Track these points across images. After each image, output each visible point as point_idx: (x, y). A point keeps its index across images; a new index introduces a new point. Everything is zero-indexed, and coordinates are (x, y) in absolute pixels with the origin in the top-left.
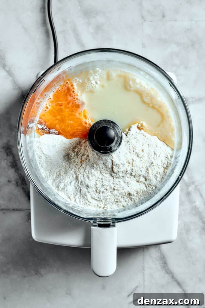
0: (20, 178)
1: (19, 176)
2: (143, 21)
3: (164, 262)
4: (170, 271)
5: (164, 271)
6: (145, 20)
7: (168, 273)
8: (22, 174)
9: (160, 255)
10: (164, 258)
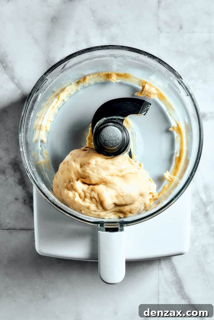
0: (28, 196)
1: (27, 194)
2: (159, 32)
3: (181, 286)
4: (187, 296)
5: (180, 296)
6: (161, 32)
7: (184, 299)
8: (30, 191)
9: (176, 279)
10: (180, 282)
